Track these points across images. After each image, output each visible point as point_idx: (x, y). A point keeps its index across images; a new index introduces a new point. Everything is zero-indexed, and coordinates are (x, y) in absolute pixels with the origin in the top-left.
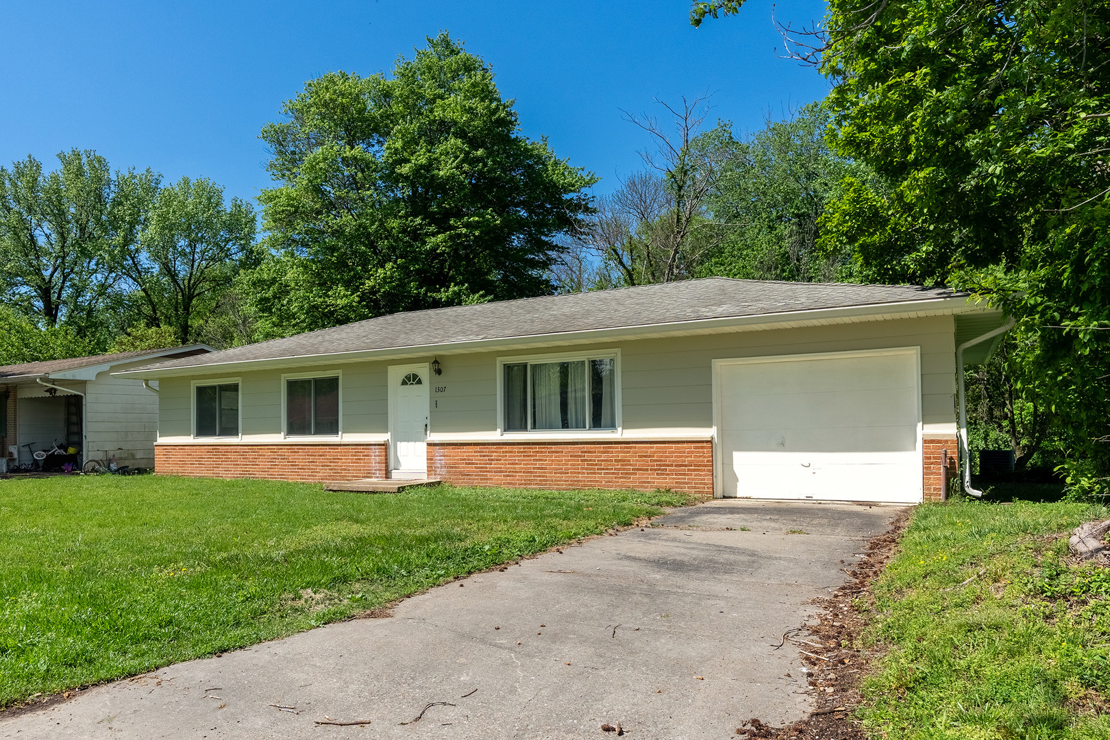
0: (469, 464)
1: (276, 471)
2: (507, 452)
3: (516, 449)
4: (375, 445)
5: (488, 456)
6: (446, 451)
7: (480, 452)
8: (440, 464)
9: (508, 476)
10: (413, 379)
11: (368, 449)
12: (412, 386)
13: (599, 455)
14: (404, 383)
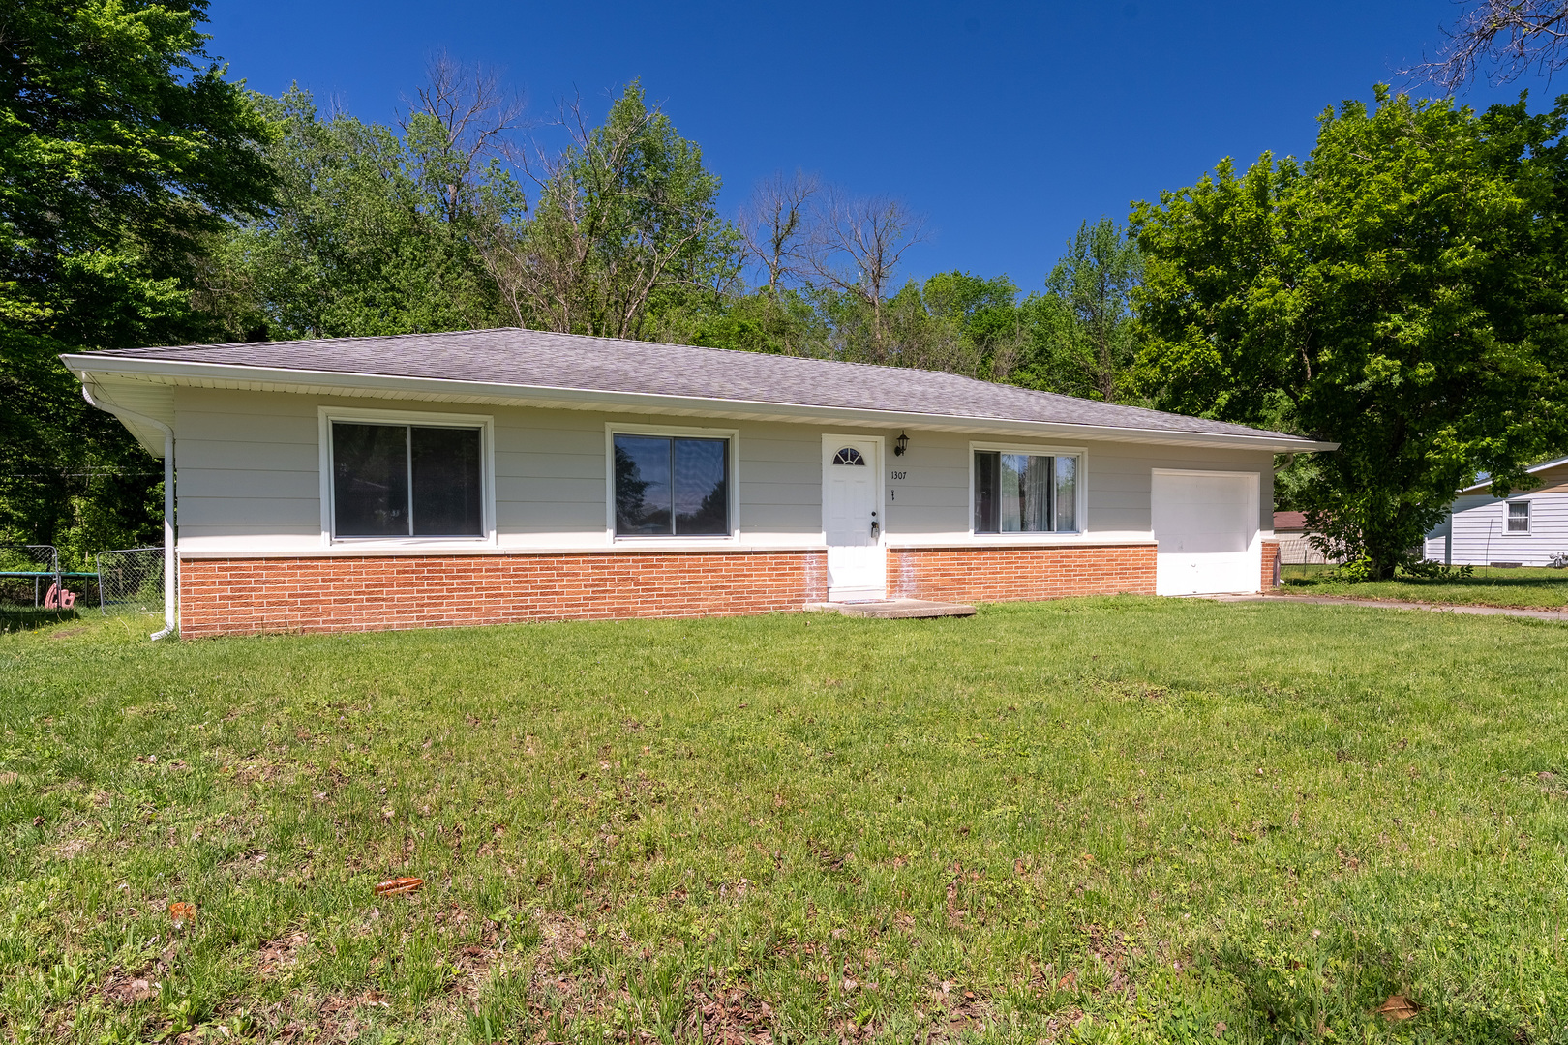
0: (945, 575)
1: (606, 603)
2: (988, 559)
3: (997, 555)
4: (811, 552)
5: (966, 564)
6: (915, 559)
7: (957, 559)
8: (908, 576)
9: (989, 588)
10: (848, 457)
11: (800, 558)
12: (849, 467)
13: (1075, 560)
14: (837, 461)
